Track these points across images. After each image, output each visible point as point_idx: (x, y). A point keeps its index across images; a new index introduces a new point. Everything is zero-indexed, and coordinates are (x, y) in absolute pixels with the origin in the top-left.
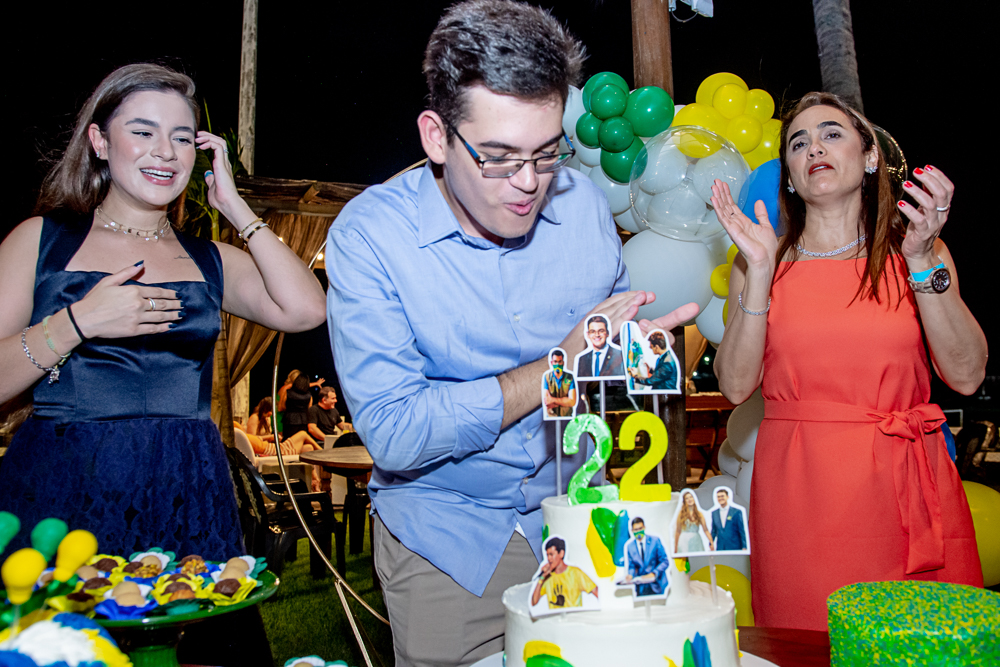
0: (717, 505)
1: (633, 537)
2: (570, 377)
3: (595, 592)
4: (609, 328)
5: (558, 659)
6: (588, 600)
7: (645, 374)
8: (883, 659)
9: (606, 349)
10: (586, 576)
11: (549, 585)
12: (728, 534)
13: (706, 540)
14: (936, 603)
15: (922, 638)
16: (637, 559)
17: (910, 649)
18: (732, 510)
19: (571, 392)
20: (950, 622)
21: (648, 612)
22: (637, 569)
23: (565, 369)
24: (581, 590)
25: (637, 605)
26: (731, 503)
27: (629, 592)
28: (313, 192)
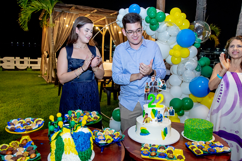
0: (170, 109)
1: (158, 114)
2: (149, 86)
3: (152, 121)
4: (155, 78)
5: (146, 130)
6: (150, 122)
7: (161, 87)
8: (191, 131)
9: (154, 81)
10: (151, 119)
11: (145, 120)
12: (172, 113)
13: (168, 114)
14: (200, 123)
15: (197, 129)
16: (158, 117)
17: (195, 130)
18: (172, 110)
19: (149, 89)
20: (201, 127)
21: (159, 124)
22: (158, 118)
23: (148, 85)
24: (150, 120)
25: (158, 123)
26: (172, 109)
27: (157, 121)
28: (73, 8)
